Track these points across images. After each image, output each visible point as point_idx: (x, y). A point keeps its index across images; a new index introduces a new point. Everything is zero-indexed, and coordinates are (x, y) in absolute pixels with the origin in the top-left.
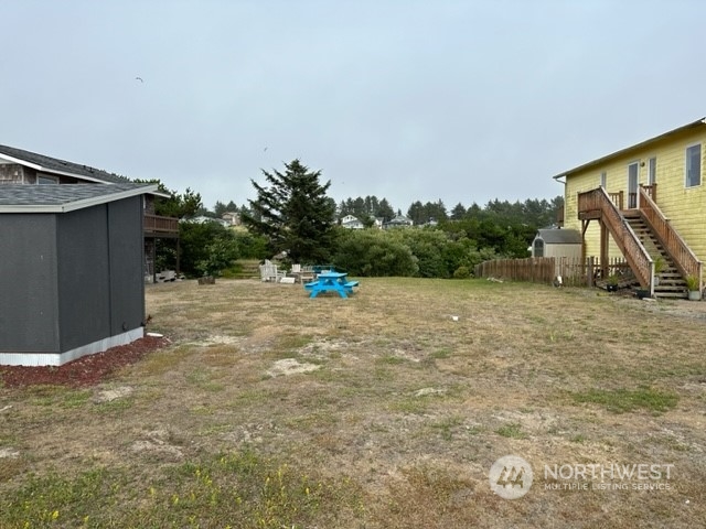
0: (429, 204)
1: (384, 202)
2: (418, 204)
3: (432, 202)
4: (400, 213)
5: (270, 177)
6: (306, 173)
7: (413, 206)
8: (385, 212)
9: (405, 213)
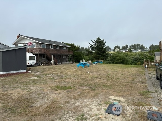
0: (156, 45)
1: (142, 45)
2: (153, 45)
3: (157, 45)
4: (147, 48)
5: (93, 42)
6: (101, 40)
7: (151, 46)
8: (142, 48)
9: (148, 48)
